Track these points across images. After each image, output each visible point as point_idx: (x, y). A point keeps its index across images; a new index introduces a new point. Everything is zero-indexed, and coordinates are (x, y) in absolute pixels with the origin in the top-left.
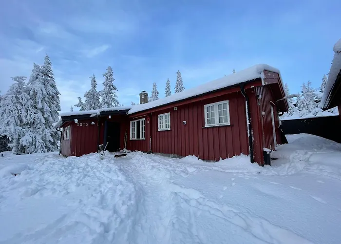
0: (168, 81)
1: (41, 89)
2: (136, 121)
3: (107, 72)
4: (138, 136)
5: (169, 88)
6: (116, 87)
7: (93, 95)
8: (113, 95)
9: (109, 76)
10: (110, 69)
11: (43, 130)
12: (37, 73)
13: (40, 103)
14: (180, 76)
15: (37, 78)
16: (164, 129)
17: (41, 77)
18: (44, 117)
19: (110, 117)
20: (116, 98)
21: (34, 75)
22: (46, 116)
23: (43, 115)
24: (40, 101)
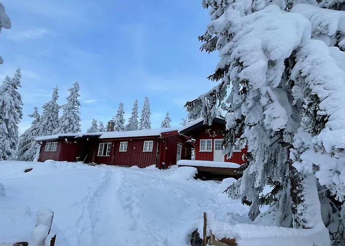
0: (137, 102)
1: (10, 101)
2: (104, 144)
3: (73, 87)
4: (105, 154)
5: (136, 109)
6: (80, 103)
7: (53, 107)
8: (76, 111)
9: (75, 92)
10: (77, 84)
11: (4, 140)
12: (7, 85)
13: (7, 115)
14: (148, 101)
15: (6, 89)
16: (123, 151)
17: (11, 89)
18: (7, 127)
19: (88, 139)
20: (78, 114)
21: (5, 86)
22: (9, 127)
23: (7, 126)
24: (7, 112)
